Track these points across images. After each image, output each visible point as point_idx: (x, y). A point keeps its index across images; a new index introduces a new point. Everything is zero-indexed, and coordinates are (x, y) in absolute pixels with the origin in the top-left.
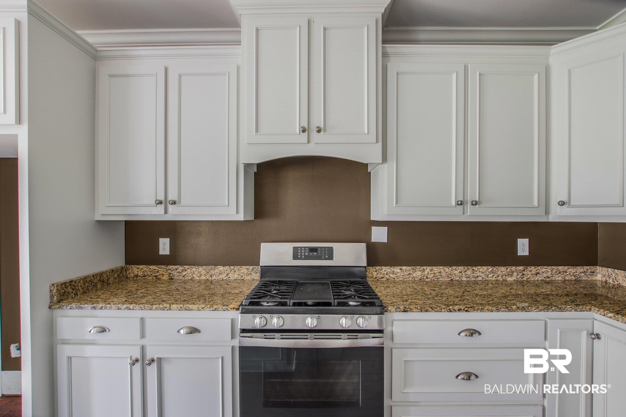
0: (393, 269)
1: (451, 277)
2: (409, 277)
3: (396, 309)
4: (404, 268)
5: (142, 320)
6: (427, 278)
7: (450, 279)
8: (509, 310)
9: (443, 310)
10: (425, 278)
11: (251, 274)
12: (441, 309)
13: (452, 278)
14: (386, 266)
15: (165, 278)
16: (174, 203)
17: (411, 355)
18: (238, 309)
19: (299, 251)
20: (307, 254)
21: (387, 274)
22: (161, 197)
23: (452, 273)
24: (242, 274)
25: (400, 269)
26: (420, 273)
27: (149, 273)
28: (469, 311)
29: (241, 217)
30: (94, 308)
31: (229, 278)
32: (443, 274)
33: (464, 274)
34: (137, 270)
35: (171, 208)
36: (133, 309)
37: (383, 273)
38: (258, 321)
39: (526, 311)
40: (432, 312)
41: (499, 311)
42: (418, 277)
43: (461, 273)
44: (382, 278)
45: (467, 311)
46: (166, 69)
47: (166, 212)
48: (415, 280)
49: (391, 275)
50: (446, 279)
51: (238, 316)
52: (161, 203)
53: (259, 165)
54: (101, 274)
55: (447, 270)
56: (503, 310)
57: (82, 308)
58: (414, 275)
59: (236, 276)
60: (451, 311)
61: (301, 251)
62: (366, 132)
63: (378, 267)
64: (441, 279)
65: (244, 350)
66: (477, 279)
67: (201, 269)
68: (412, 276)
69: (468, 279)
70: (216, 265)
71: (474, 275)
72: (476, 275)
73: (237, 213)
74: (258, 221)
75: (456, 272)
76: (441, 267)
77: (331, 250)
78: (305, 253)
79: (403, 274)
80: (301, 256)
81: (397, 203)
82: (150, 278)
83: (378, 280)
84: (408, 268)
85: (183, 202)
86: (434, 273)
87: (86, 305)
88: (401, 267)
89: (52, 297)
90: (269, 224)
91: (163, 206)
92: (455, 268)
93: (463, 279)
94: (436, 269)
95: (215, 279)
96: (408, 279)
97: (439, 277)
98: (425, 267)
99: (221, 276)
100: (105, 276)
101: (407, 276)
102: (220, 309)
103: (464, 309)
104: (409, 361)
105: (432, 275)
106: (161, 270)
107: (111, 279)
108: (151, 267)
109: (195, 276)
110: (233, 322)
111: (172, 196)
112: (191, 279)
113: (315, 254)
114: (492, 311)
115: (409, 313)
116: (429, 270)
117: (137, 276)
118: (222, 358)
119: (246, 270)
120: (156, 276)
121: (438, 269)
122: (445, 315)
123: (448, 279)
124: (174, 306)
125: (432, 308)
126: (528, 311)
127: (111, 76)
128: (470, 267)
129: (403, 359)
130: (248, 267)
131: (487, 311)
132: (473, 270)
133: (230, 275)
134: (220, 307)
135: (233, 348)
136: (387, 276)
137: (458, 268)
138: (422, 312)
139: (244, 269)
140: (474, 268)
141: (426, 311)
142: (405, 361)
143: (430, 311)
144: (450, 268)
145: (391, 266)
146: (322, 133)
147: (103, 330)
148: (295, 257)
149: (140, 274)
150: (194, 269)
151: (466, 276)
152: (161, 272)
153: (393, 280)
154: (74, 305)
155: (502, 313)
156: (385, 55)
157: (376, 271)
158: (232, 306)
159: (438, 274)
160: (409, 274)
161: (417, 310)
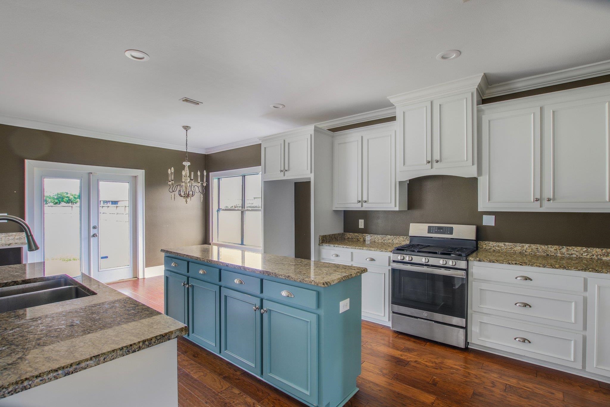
0: (498, 244)
1: (547, 252)
2: (511, 250)
3: (474, 259)
4: (507, 244)
5: (352, 253)
6: (526, 252)
7: (546, 254)
8: (553, 267)
9: (504, 263)
10: (524, 251)
11: (405, 241)
12: (503, 262)
13: (548, 254)
14: (493, 241)
15: (362, 240)
16: (366, 202)
17: (484, 286)
18: (391, 252)
19: (432, 229)
20: (436, 230)
21: (493, 247)
22: (360, 199)
23: (548, 250)
24: (400, 241)
25: (504, 244)
26: (520, 248)
27: (354, 237)
28: (522, 265)
29: (397, 209)
30: (334, 246)
31: (393, 242)
32: (539, 250)
33: (559, 251)
34: (349, 235)
35: (364, 204)
36: (349, 248)
37: (490, 246)
38: (399, 257)
39: (567, 269)
40: (497, 263)
41: (545, 267)
42: (518, 250)
43: (556, 250)
44: (489, 249)
45: (521, 265)
46: (362, 137)
47: (362, 206)
48: (515, 253)
49: (497, 248)
50: (542, 254)
51: (391, 255)
52: (360, 202)
53: (410, 180)
54: (335, 235)
55: (543, 247)
56: (548, 266)
57: (330, 246)
58: (515, 249)
59: (397, 241)
60: (510, 264)
61: (433, 229)
62: (466, 159)
63: (487, 242)
64: (538, 253)
65: (394, 271)
66: (571, 256)
67: (379, 236)
68: (513, 250)
69: (563, 255)
70: (387, 235)
71: (569, 252)
72: (570, 253)
73: (395, 206)
74: (410, 211)
75: (551, 249)
76: (538, 245)
77: (452, 229)
78: (435, 230)
79: (506, 248)
80: (433, 232)
81: (489, 200)
82: (355, 239)
83: (487, 250)
84: (510, 244)
85: (370, 201)
86: (532, 249)
87: (331, 245)
88: (504, 243)
89: (320, 240)
90: (416, 213)
91: (360, 203)
92: (550, 246)
93: (558, 255)
94: (534, 246)
95: (386, 242)
96: (510, 251)
97: (537, 252)
98: (524, 244)
99: (389, 241)
100: (336, 236)
101: (509, 250)
102: (384, 251)
103: (519, 264)
104: (483, 290)
105: (530, 250)
106: (360, 236)
107: (338, 238)
108: (355, 234)
109: (376, 240)
110: (389, 258)
111: (365, 199)
112: (374, 242)
113: (441, 230)
114: (540, 267)
115: (482, 263)
116: (527, 247)
117: (349, 238)
118: (384, 274)
119: (402, 238)
120: (357, 239)
121: (535, 246)
122: (505, 266)
123: (544, 254)
124: (364, 248)
125: (497, 261)
126: (569, 270)
127: (339, 144)
128: (564, 247)
129: (479, 288)
130: (403, 237)
131: (536, 266)
132: (567, 248)
133: (394, 241)
134: (384, 250)
135: (389, 270)
136: (493, 248)
137: (553, 246)
138: (490, 262)
139: (401, 238)
140: (568, 247)
141: (493, 262)
142: (481, 289)
143: (495, 262)
144: (546, 246)
145: (497, 242)
146: (439, 162)
147: (337, 256)
148: (429, 232)
149: (350, 237)
150: (375, 236)
151: (561, 253)
152: (360, 237)
153: (498, 251)
154: (327, 245)
155: (547, 268)
156: (479, 111)
157: (485, 244)
158: (389, 250)
159: (535, 250)
160: (511, 248)
161: (487, 261)
